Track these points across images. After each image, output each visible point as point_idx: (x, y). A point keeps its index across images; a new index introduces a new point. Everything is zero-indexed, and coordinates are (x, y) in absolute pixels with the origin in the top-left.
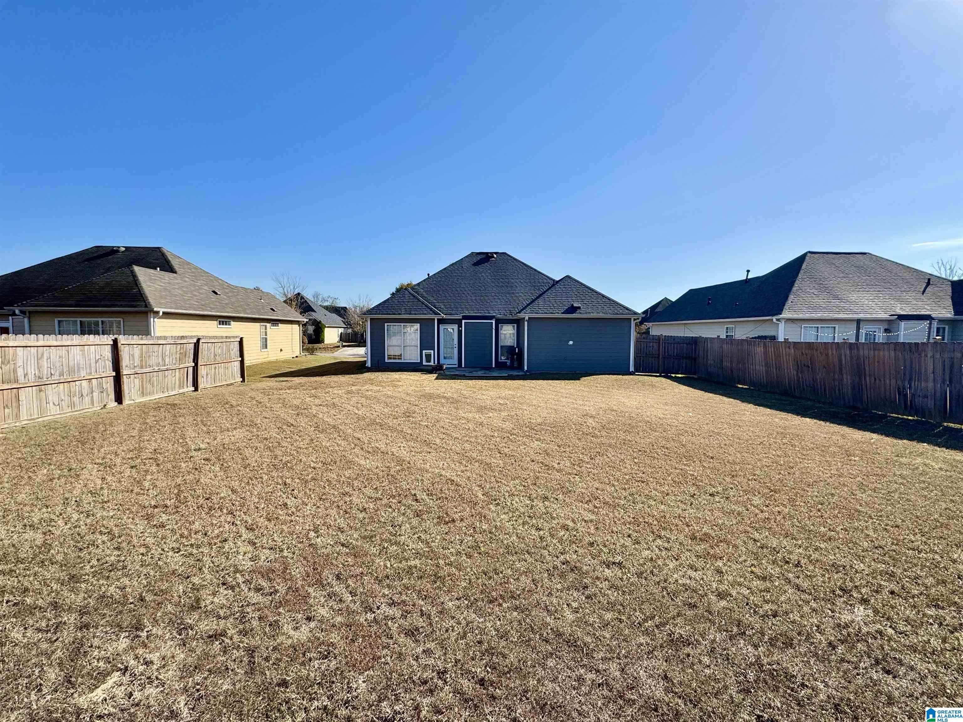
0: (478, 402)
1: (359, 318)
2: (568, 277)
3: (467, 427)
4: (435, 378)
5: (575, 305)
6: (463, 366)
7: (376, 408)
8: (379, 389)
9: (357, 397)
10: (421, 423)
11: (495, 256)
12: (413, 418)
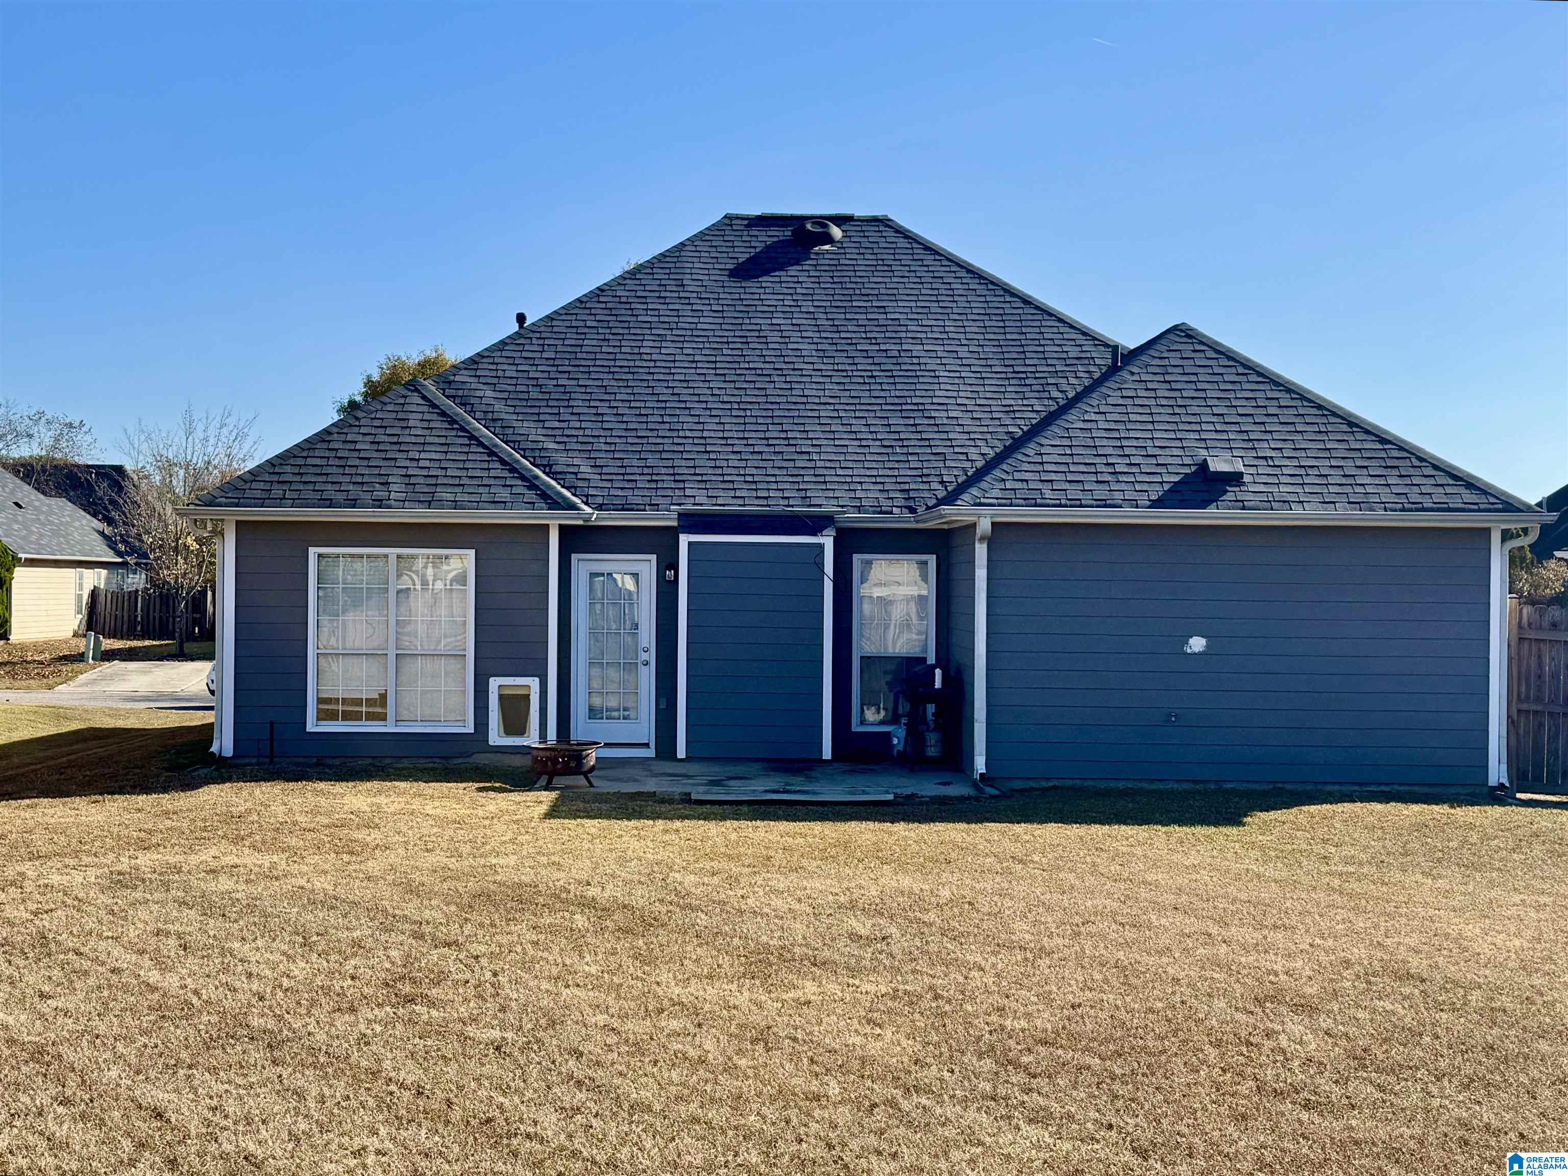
0: (749, 926)
1: (184, 523)
2: (1182, 332)
3: (692, 1053)
4: (543, 808)
5: (1218, 465)
6: (681, 753)
7: (254, 957)
8: (273, 866)
9: (161, 903)
10: (471, 1031)
11: (836, 232)
12: (432, 1004)
